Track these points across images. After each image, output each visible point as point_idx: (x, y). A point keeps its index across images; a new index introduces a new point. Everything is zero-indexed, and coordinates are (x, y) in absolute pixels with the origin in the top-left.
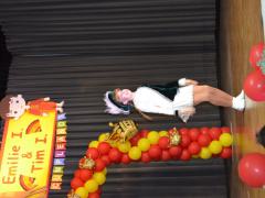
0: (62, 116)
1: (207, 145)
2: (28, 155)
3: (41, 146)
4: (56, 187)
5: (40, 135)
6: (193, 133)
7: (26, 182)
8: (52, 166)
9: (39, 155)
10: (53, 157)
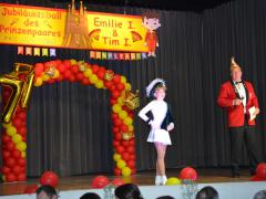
0: (144, 56)
1: (123, 158)
2: (115, 34)
3: (122, 42)
4: (92, 54)
5: (130, 41)
6: (131, 149)
7: (95, 34)
8: (107, 51)
9: (116, 42)
10: (113, 52)
